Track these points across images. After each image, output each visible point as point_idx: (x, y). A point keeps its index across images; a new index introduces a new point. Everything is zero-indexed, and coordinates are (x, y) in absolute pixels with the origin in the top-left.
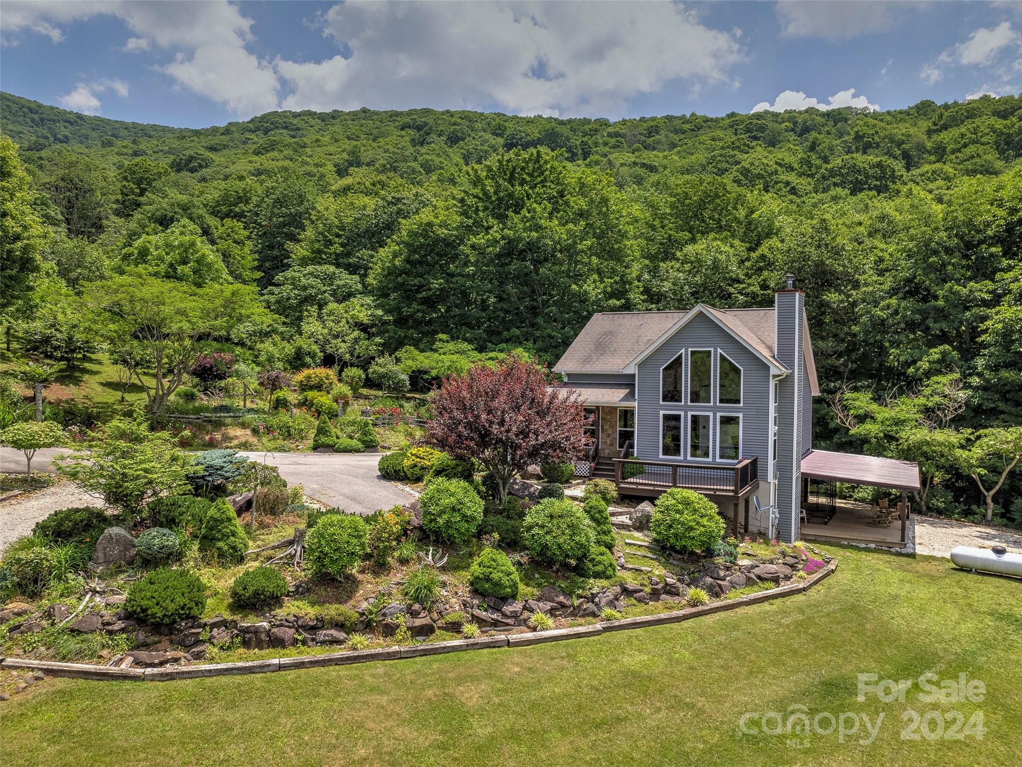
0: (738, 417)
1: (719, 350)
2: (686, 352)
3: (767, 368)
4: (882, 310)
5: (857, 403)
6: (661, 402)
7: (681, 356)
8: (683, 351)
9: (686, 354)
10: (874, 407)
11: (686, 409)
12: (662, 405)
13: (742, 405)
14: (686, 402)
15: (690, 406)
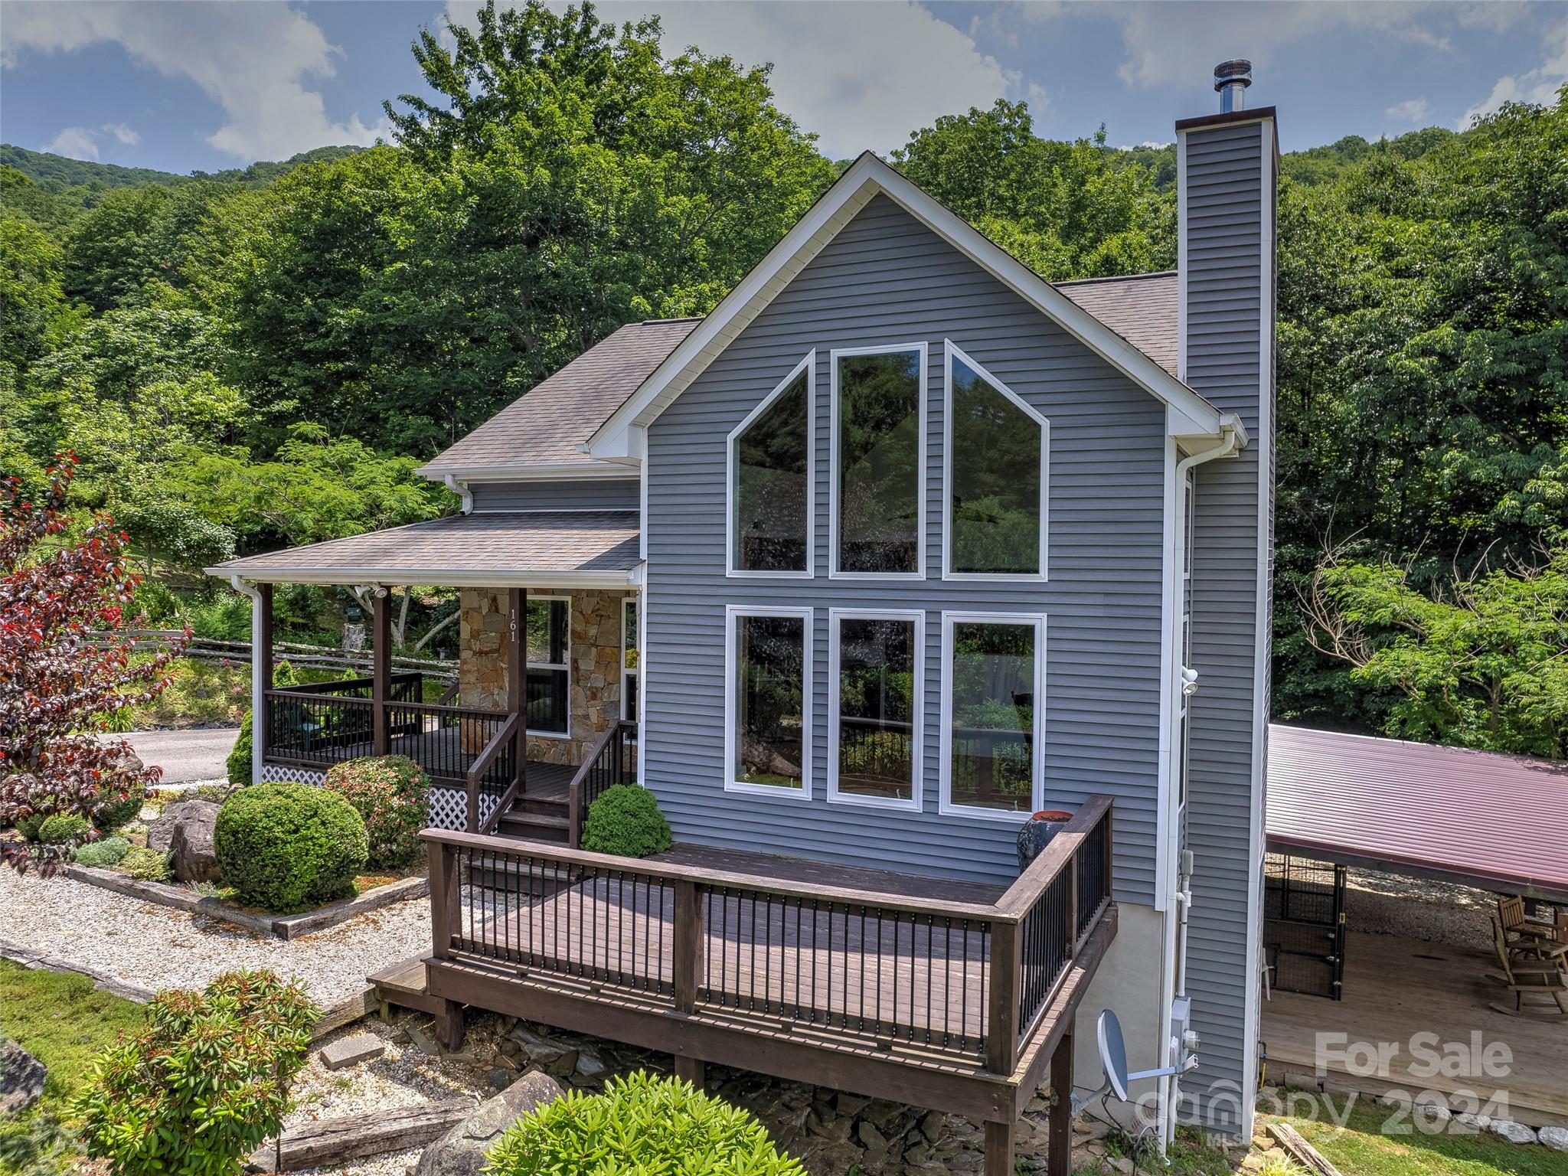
0: (1029, 631)
1: (951, 349)
2: (823, 364)
3: (1155, 409)
4: (1411, 356)
5: (1369, 593)
6: (730, 572)
7: (802, 380)
8: (810, 360)
9: (823, 375)
10: (1415, 604)
11: (822, 595)
12: (734, 584)
13: (1043, 576)
14: (822, 567)
15: (837, 586)
